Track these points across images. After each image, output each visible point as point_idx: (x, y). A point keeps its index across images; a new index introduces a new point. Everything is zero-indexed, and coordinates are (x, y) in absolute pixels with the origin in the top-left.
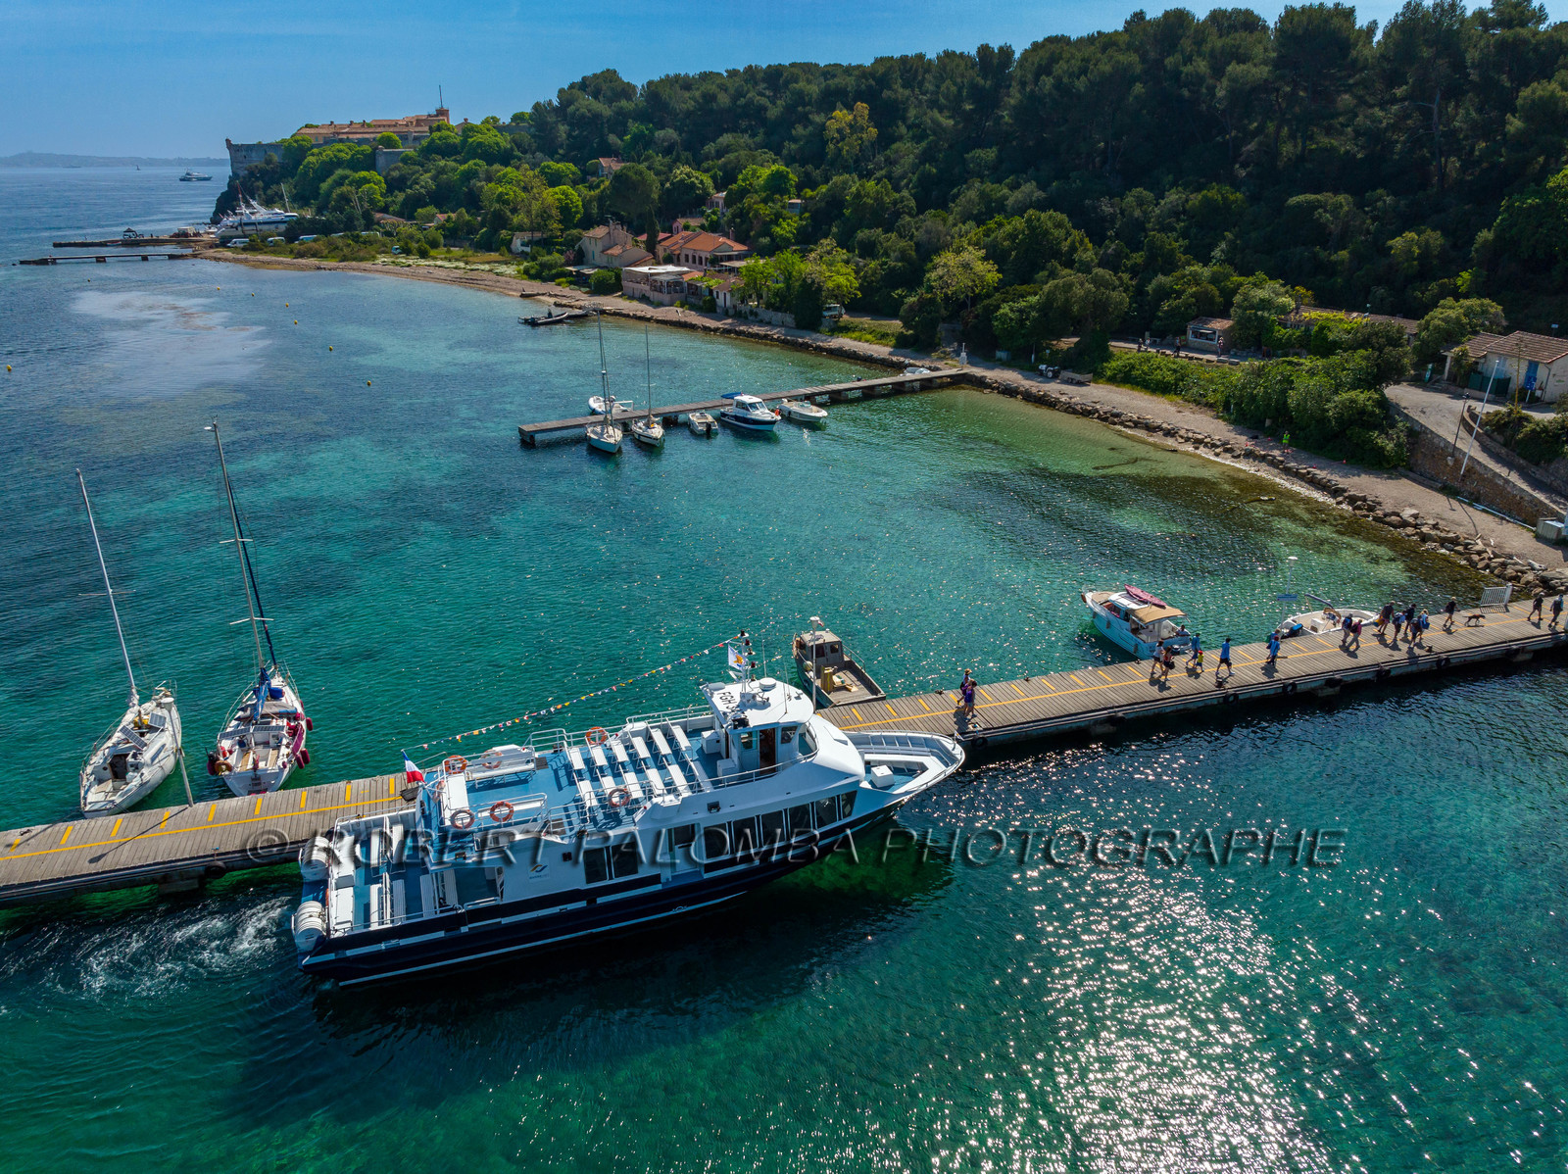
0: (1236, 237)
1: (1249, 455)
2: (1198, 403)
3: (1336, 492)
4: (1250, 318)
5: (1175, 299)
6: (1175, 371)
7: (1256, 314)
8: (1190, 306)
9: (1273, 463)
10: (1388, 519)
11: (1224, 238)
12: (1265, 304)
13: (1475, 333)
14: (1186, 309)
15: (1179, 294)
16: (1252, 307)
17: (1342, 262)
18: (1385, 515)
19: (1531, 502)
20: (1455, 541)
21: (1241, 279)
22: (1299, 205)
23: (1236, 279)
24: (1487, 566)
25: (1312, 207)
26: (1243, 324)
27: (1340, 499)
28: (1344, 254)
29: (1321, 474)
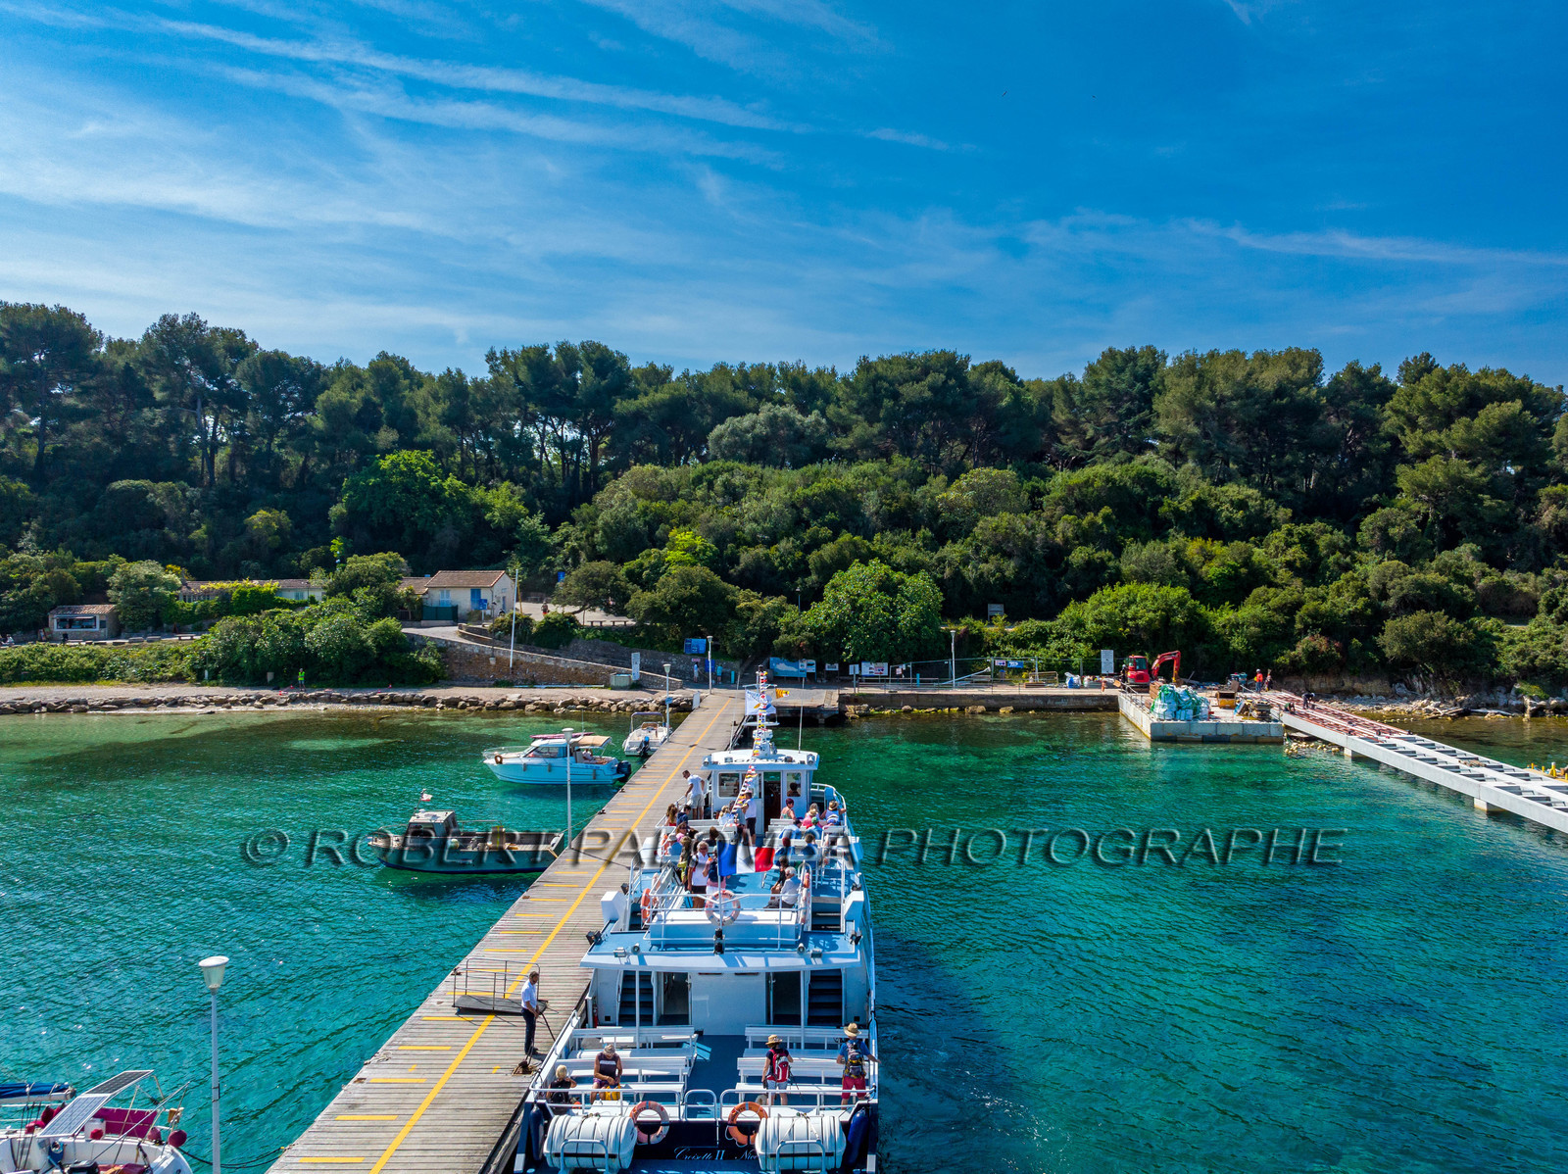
0: (43, 524)
1: (294, 700)
2: (151, 681)
3: (430, 702)
4: (144, 596)
5: (20, 589)
6: (90, 656)
7: (151, 591)
8: (46, 594)
9: (330, 700)
10: (501, 705)
11: (27, 529)
12: (151, 580)
13: (401, 579)
14: (41, 598)
15: (26, 583)
16: (139, 585)
17: (203, 541)
18: (497, 704)
19: (587, 669)
20: (571, 702)
21: (91, 564)
22: (124, 491)
23: (82, 565)
24: (618, 709)
25: (142, 493)
26: (136, 603)
27: (439, 705)
28: (199, 534)
29: (400, 694)
